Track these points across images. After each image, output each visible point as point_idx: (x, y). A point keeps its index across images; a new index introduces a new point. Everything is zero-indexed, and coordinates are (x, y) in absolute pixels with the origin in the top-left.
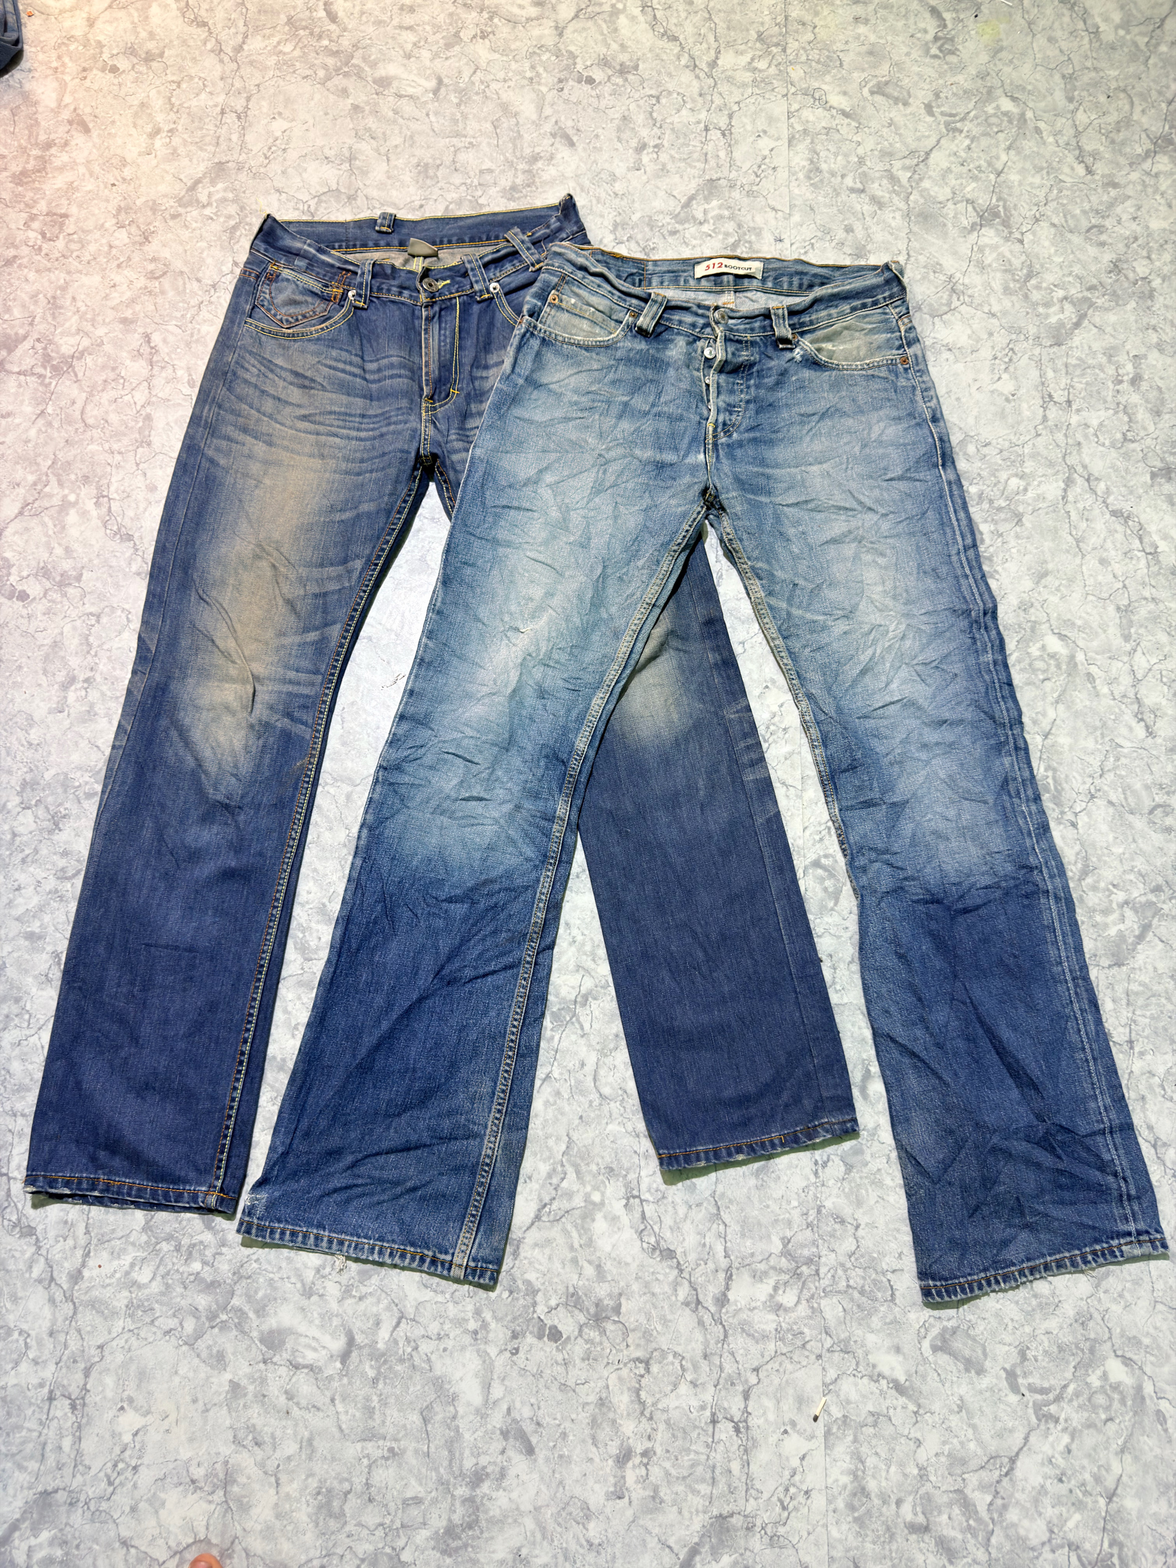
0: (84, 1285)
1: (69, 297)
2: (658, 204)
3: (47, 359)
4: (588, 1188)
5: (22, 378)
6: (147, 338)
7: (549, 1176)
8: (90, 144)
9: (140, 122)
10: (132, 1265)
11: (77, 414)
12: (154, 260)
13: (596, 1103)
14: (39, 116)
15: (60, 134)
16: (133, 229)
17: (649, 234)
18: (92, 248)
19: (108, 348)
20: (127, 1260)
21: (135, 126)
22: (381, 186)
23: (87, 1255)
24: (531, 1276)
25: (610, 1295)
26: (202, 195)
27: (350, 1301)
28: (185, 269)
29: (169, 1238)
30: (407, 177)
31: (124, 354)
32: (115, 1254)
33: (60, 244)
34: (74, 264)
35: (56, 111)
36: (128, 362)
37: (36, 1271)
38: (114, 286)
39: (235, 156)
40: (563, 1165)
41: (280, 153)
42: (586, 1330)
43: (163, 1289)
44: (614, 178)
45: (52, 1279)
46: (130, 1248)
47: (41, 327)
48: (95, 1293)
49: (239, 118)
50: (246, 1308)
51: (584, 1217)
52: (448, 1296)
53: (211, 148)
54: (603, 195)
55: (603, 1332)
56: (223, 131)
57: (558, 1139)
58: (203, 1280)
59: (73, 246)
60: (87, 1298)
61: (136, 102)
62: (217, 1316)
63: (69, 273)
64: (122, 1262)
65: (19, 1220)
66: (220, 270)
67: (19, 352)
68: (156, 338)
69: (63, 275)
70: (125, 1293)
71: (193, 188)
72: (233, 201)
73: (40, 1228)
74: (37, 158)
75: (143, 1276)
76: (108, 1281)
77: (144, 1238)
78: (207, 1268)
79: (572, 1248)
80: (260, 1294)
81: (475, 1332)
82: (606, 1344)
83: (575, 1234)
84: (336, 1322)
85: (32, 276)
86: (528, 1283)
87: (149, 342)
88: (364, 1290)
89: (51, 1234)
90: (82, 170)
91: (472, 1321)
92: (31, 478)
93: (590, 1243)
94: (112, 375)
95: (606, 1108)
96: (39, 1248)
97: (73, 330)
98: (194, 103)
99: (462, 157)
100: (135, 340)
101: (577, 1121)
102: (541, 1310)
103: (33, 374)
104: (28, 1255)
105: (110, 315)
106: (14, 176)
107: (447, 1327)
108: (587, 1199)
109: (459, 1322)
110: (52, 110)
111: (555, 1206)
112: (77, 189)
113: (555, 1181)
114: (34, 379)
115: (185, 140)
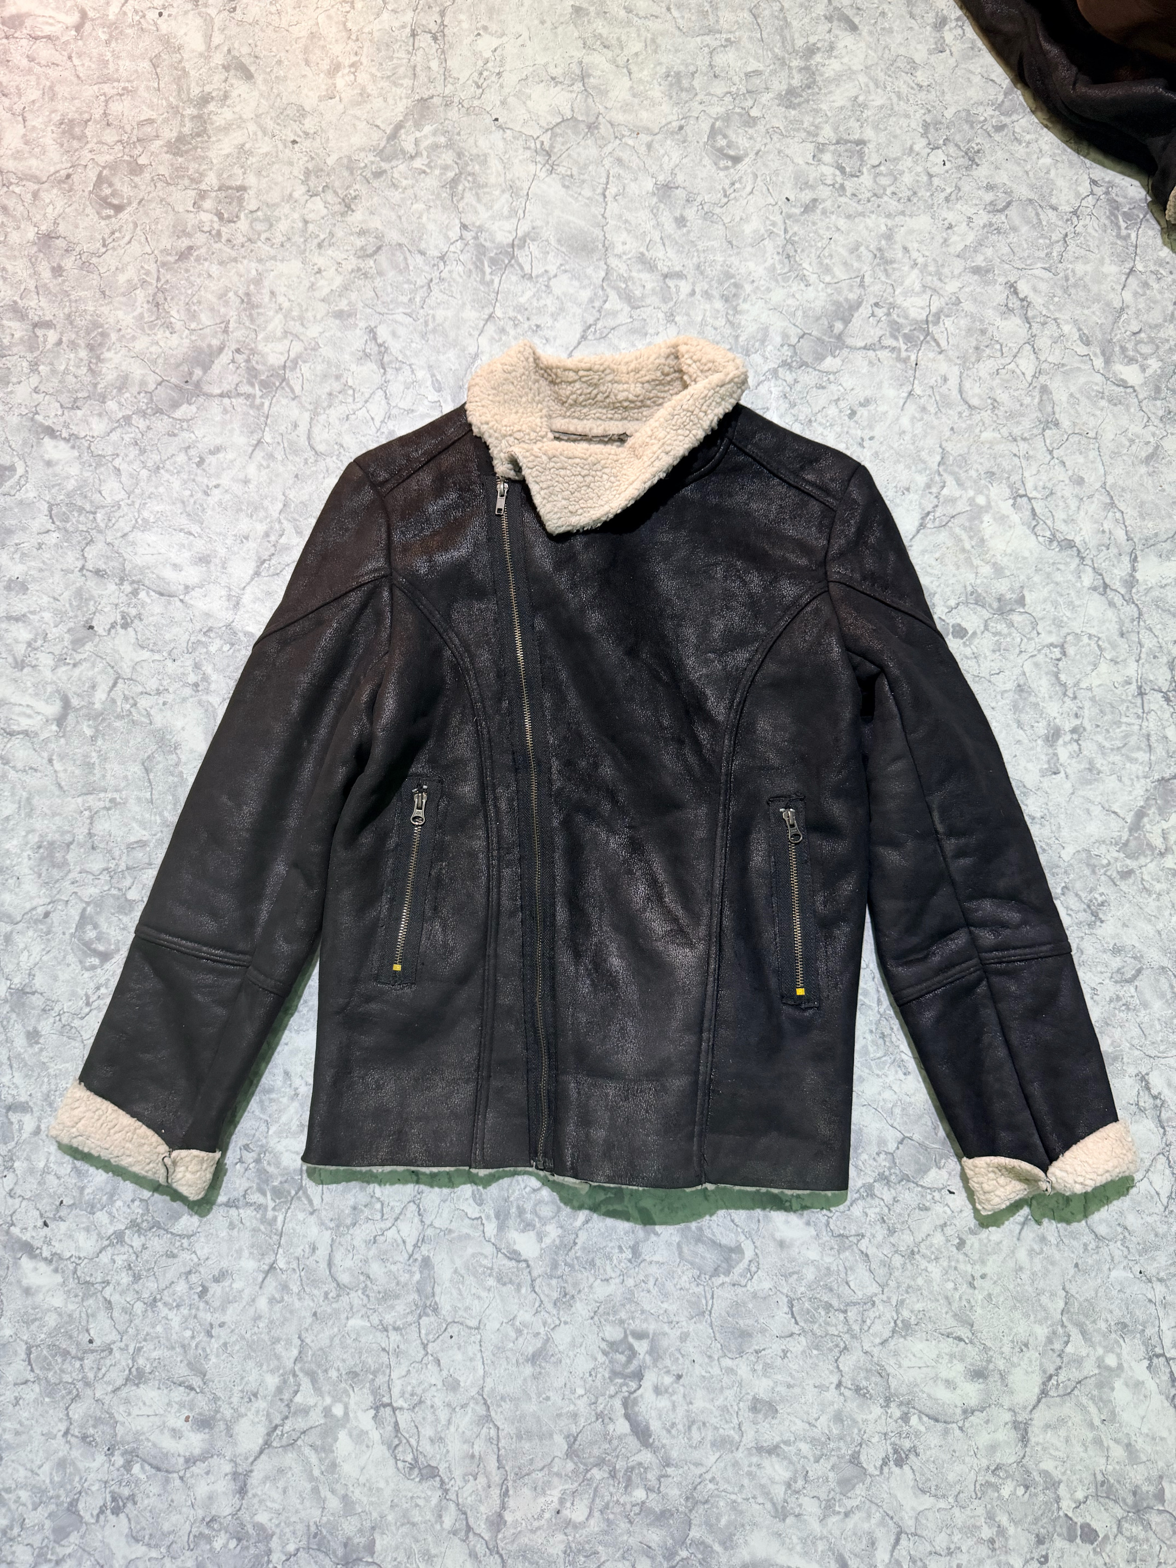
0: (508, 1532)
1: (266, 291)
2: (974, 94)
3: (252, 373)
4: (1100, 1351)
5: (226, 401)
6: (372, 332)
7: (1050, 1341)
8: (256, 93)
9: (313, 58)
10: (562, 1501)
11: (303, 441)
12: (362, 233)
13: (1092, 1245)
14: (187, 66)
15: (215, 84)
16: (330, 197)
17: (970, 133)
18: (282, 226)
19: (326, 351)
20: (554, 1495)
21: (307, 63)
22: (626, 108)
23: (506, 1494)
24: (1048, 1465)
25: (1148, 1479)
26: (407, 142)
27: (834, 1519)
28: (403, 240)
29: (600, 1463)
30: (656, 92)
31: (347, 357)
32: (539, 1490)
33: (243, 224)
34: (265, 249)
35: (206, 57)
36: (353, 367)
37: (448, 1521)
38: (319, 271)
39: (440, 89)
40: (1063, 1326)
41: (494, 78)
42: (1126, 1525)
43: (604, 1526)
44: (913, 66)
45: (469, 1528)
46: (556, 1480)
47: (238, 334)
48: (524, 1540)
49: (435, 39)
50: (709, 1540)
51: (1100, 1385)
52: (951, 1500)
53: (407, 82)
54: (904, 90)
55: (1148, 1526)
56: (418, 58)
57: (1053, 1295)
58: (651, 1511)
59: (259, 226)
60: (515, 1547)
61: (304, 33)
62: (676, 1553)
63: (260, 261)
64: (549, 1499)
65: (416, 1459)
66: (447, 237)
67: (216, 367)
68: (383, 333)
69: (254, 265)
70: (560, 1537)
71: (394, 136)
72: (446, 146)
73: (442, 1467)
74: (193, 118)
75: (578, 1512)
76: (536, 1524)
77: (570, 1466)
78: (652, 1496)
79: (1091, 1425)
80: (723, 1521)
81: (992, 1541)
82: (1153, 1540)
83: (1093, 1409)
84: (821, 1546)
85: (215, 269)
86: (1045, 1474)
87: (375, 338)
88: (849, 1504)
89: (458, 1473)
90: (252, 127)
91: (985, 1527)
92: (261, 528)
93: (1111, 1418)
94: (337, 386)
95: (1104, 1251)
96: (446, 1491)
97: (279, 334)
98: (376, 26)
99: (720, 59)
100: (357, 339)
101: (1072, 1271)
102: (1067, 1505)
103: (239, 395)
104: (434, 1501)
105: (322, 308)
106: (169, 144)
107: (957, 1537)
108: (1100, 1363)
109: (971, 1530)
110: (201, 55)
111: (1062, 1377)
112: (250, 153)
113: (1057, 1346)
114: (241, 400)
115: (373, 75)
